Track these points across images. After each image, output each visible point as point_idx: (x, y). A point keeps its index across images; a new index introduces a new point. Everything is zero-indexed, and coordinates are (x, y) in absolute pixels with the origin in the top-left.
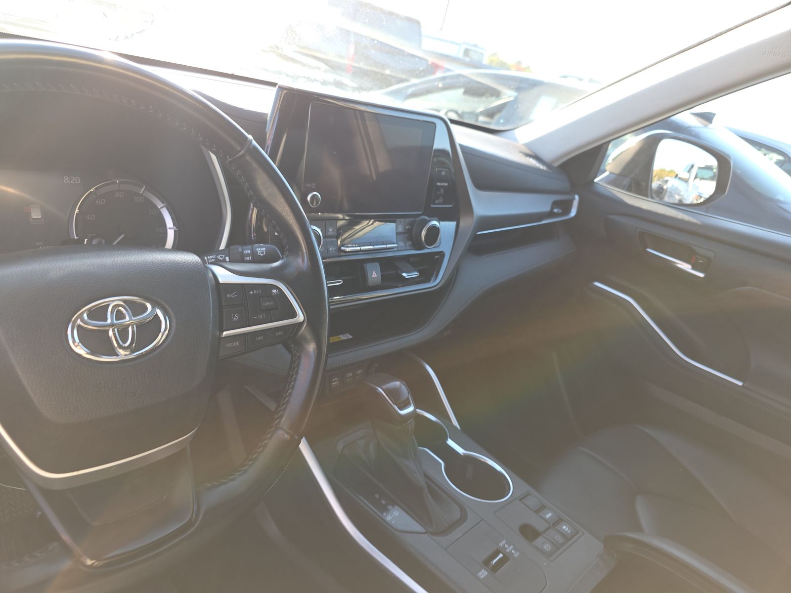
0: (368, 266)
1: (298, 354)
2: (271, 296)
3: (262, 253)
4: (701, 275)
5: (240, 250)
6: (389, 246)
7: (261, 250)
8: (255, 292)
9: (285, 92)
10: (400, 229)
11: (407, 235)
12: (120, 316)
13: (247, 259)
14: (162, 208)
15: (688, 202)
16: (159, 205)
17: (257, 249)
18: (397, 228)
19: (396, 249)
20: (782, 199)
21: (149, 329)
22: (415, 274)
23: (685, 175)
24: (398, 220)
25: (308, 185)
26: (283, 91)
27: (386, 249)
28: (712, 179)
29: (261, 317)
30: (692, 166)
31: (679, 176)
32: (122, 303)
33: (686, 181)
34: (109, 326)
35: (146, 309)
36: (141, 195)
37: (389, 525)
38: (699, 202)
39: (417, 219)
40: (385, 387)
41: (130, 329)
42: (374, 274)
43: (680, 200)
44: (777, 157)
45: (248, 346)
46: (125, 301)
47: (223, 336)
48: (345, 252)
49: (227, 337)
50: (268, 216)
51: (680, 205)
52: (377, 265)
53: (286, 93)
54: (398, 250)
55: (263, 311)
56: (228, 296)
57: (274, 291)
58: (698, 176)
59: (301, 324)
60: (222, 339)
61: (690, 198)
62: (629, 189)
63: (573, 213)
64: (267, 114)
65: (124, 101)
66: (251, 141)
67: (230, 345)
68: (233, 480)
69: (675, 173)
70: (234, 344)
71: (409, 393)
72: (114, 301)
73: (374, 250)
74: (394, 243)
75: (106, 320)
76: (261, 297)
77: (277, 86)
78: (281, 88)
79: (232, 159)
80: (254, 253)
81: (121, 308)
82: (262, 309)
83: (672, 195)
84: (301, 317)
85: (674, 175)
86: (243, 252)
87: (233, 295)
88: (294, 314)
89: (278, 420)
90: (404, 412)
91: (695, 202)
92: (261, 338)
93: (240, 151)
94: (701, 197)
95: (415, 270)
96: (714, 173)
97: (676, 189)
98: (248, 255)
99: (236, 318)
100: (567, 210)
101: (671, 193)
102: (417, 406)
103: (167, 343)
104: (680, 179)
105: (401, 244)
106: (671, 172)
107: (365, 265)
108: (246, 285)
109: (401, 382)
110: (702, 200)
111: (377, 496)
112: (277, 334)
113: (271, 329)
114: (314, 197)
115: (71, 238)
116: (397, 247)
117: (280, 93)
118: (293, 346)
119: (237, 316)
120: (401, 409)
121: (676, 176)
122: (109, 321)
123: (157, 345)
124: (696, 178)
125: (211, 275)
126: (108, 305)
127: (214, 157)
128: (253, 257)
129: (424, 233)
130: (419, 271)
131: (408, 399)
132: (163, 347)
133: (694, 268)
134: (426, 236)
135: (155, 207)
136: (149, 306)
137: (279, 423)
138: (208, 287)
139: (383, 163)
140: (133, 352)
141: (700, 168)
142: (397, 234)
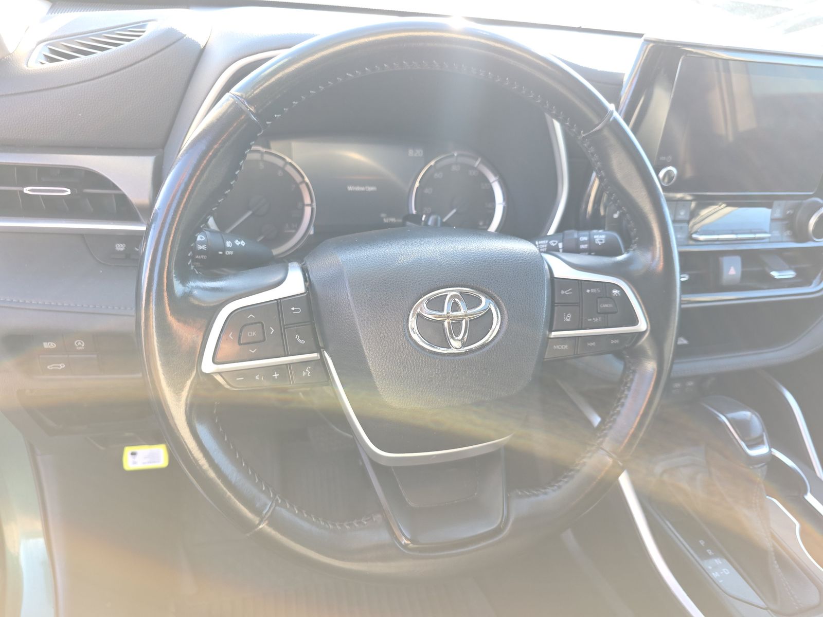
0: (726, 261)
1: (633, 368)
2: (611, 298)
3: (601, 241)
5: (576, 236)
6: (758, 236)
7: (600, 237)
8: (592, 291)
9: (651, 45)
10: (778, 214)
11: (786, 222)
12: (455, 307)
13: (583, 247)
14: (494, 181)
16: (492, 178)
17: (595, 237)
18: (772, 214)
19: (767, 240)
21: (481, 324)
22: (790, 274)
24: (776, 203)
25: (663, 158)
26: (649, 44)
27: (754, 239)
29: (596, 320)
32: (458, 294)
34: (445, 317)
35: (481, 302)
36: (475, 169)
37: (715, 582)
39: (804, 201)
40: (730, 415)
41: (464, 322)
42: (732, 270)
45: (577, 352)
46: (461, 293)
47: (552, 337)
48: (696, 240)
49: (557, 338)
50: (618, 201)
52: (738, 259)
53: (652, 47)
54: (770, 242)
55: (599, 313)
56: (563, 292)
57: (615, 292)
59: (643, 333)
60: (550, 340)
64: (624, 74)
65: (481, 74)
66: (612, 113)
67: (558, 347)
68: (546, 493)
70: (562, 347)
71: (764, 431)
72: (451, 292)
73: (736, 240)
74: (765, 233)
75: (442, 310)
76: (599, 297)
77: (643, 38)
78: (648, 41)
79: (586, 134)
80: (591, 241)
81: (457, 300)
82: (599, 311)
84: (643, 325)
86: (578, 239)
87: (567, 292)
88: (634, 321)
89: (601, 439)
90: (754, 453)
92: (593, 344)
93: (598, 125)
95: (790, 269)
98: (584, 243)
99: (568, 318)
102: (771, 446)
103: (496, 340)
105: (777, 233)
107: (720, 259)
108: (583, 282)
109: (753, 413)
111: (702, 543)
112: (613, 342)
113: (606, 335)
114: (668, 173)
115: (411, 213)
116: (769, 237)
117: (645, 47)
118: (628, 357)
119: (569, 316)
120: (750, 447)
122: (445, 313)
123: (487, 342)
125: (546, 267)
126: (447, 295)
127: (557, 125)
128: (589, 246)
129: (813, 221)
130: (796, 270)
131: (761, 437)
132: (492, 344)
134: (817, 224)
135: (487, 181)
136: (483, 299)
137: (601, 443)
138: (545, 283)
139: (746, 120)
140: (464, 345)
142: (773, 220)
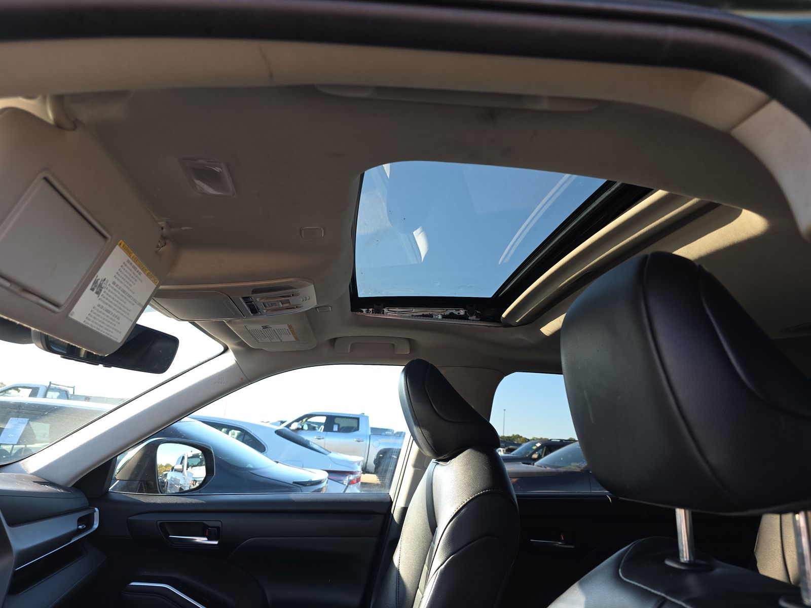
4: (216, 543)
15: (187, 489)
20: (251, 466)
23: (179, 467)
28: (200, 464)
30: (183, 458)
31: (175, 468)
33: (181, 471)
38: (195, 487)
43: (181, 489)
44: (237, 432)
51: (182, 493)
58: (190, 465)
61: (188, 485)
62: (141, 490)
63: (96, 526)
69: (171, 466)
83: (172, 486)
85: (171, 468)
91: (193, 487)
94: (196, 481)
96: (201, 459)
97: (175, 479)
100: (90, 524)
101: (171, 484)
104: (176, 470)
106: (167, 466)
110: (197, 485)
121: (173, 469)
124: (188, 467)
133: (209, 539)
141: (189, 458)
